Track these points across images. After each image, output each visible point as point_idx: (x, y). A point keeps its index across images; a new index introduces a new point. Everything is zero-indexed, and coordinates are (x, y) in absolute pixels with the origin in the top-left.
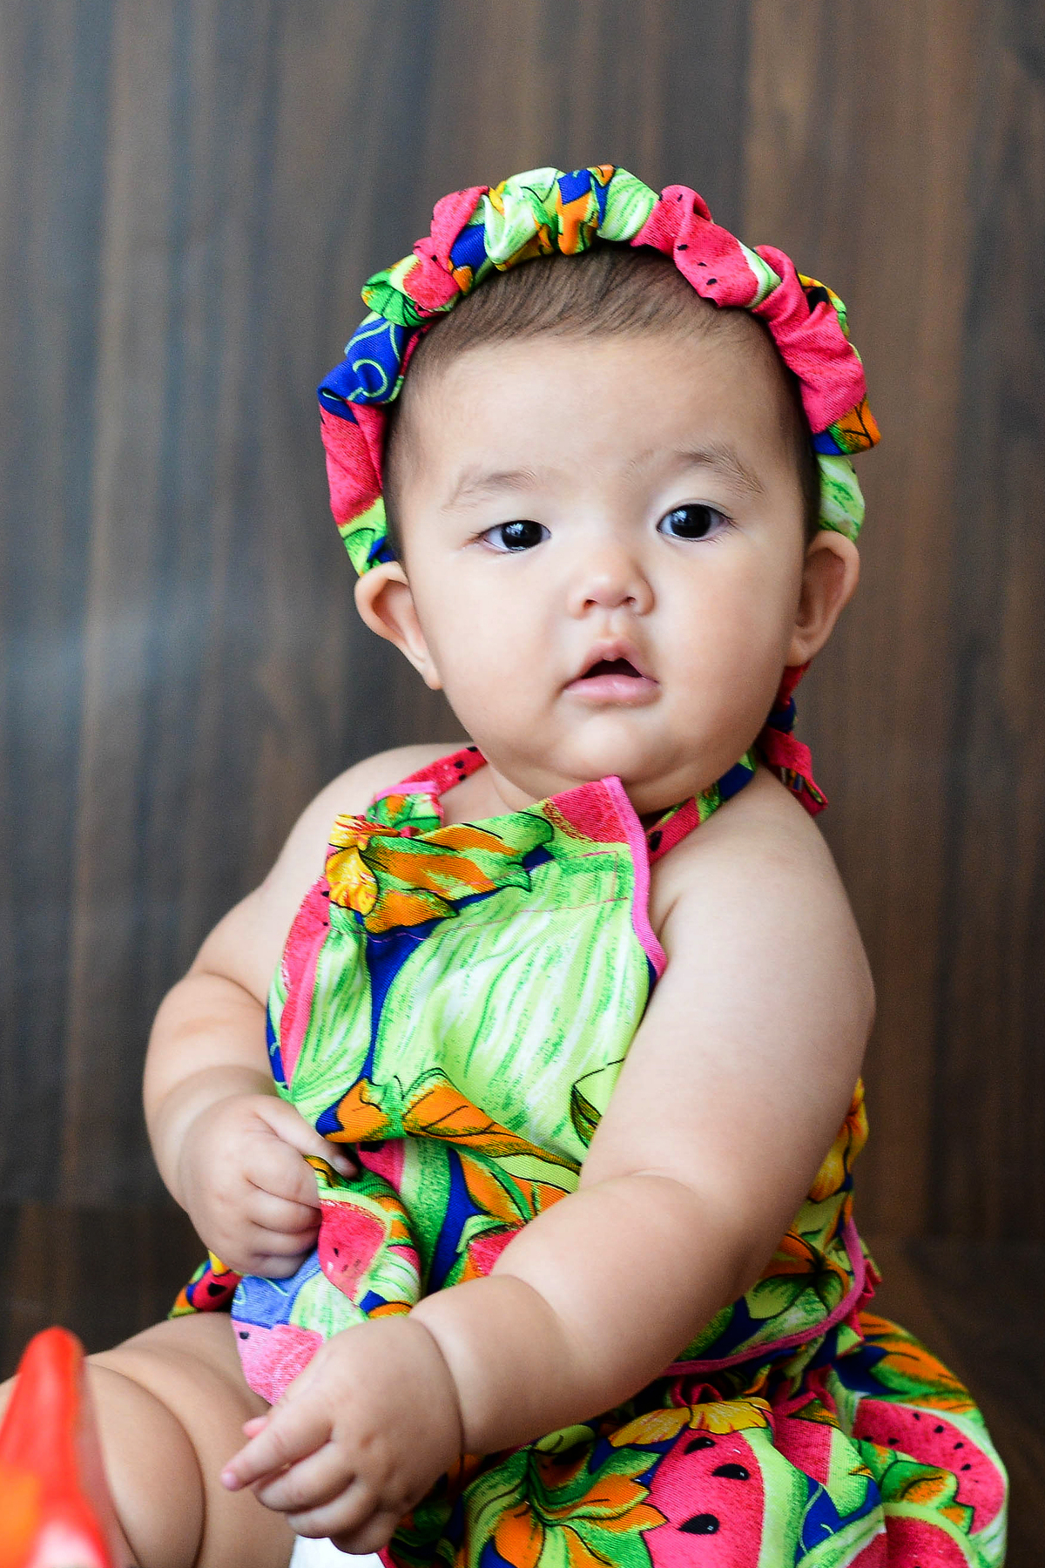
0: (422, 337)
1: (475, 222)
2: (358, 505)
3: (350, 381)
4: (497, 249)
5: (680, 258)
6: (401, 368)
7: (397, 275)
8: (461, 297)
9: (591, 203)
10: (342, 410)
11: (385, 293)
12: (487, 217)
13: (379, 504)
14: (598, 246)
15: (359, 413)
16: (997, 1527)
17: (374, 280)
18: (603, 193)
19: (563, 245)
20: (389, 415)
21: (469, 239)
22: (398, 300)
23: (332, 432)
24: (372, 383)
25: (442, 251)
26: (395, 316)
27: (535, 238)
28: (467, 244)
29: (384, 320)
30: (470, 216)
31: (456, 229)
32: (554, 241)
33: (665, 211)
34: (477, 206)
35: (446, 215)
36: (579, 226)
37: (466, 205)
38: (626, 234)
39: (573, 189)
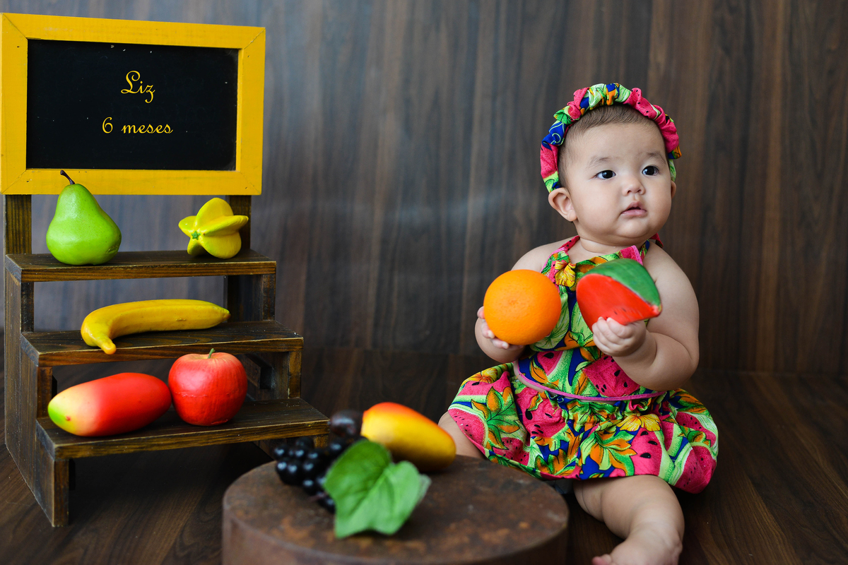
0: (570, 128)
1: (586, 96)
2: (550, 172)
3: (551, 139)
4: (592, 104)
5: (638, 106)
6: (564, 136)
7: (566, 110)
8: (581, 117)
9: (616, 91)
10: (548, 146)
11: (562, 115)
12: (589, 95)
13: (556, 173)
14: (617, 104)
15: (552, 148)
16: (716, 444)
17: (559, 112)
18: (618, 89)
19: (608, 103)
20: (560, 149)
21: (585, 101)
22: (565, 117)
23: (544, 153)
24: (557, 139)
25: (578, 104)
26: (565, 121)
27: (601, 100)
28: (584, 102)
29: (561, 122)
30: (584, 95)
31: (580, 99)
32: (605, 102)
33: (633, 95)
34: (586, 93)
35: (578, 95)
36: (613, 98)
37: (583, 92)
38: (624, 100)
39: (611, 88)
